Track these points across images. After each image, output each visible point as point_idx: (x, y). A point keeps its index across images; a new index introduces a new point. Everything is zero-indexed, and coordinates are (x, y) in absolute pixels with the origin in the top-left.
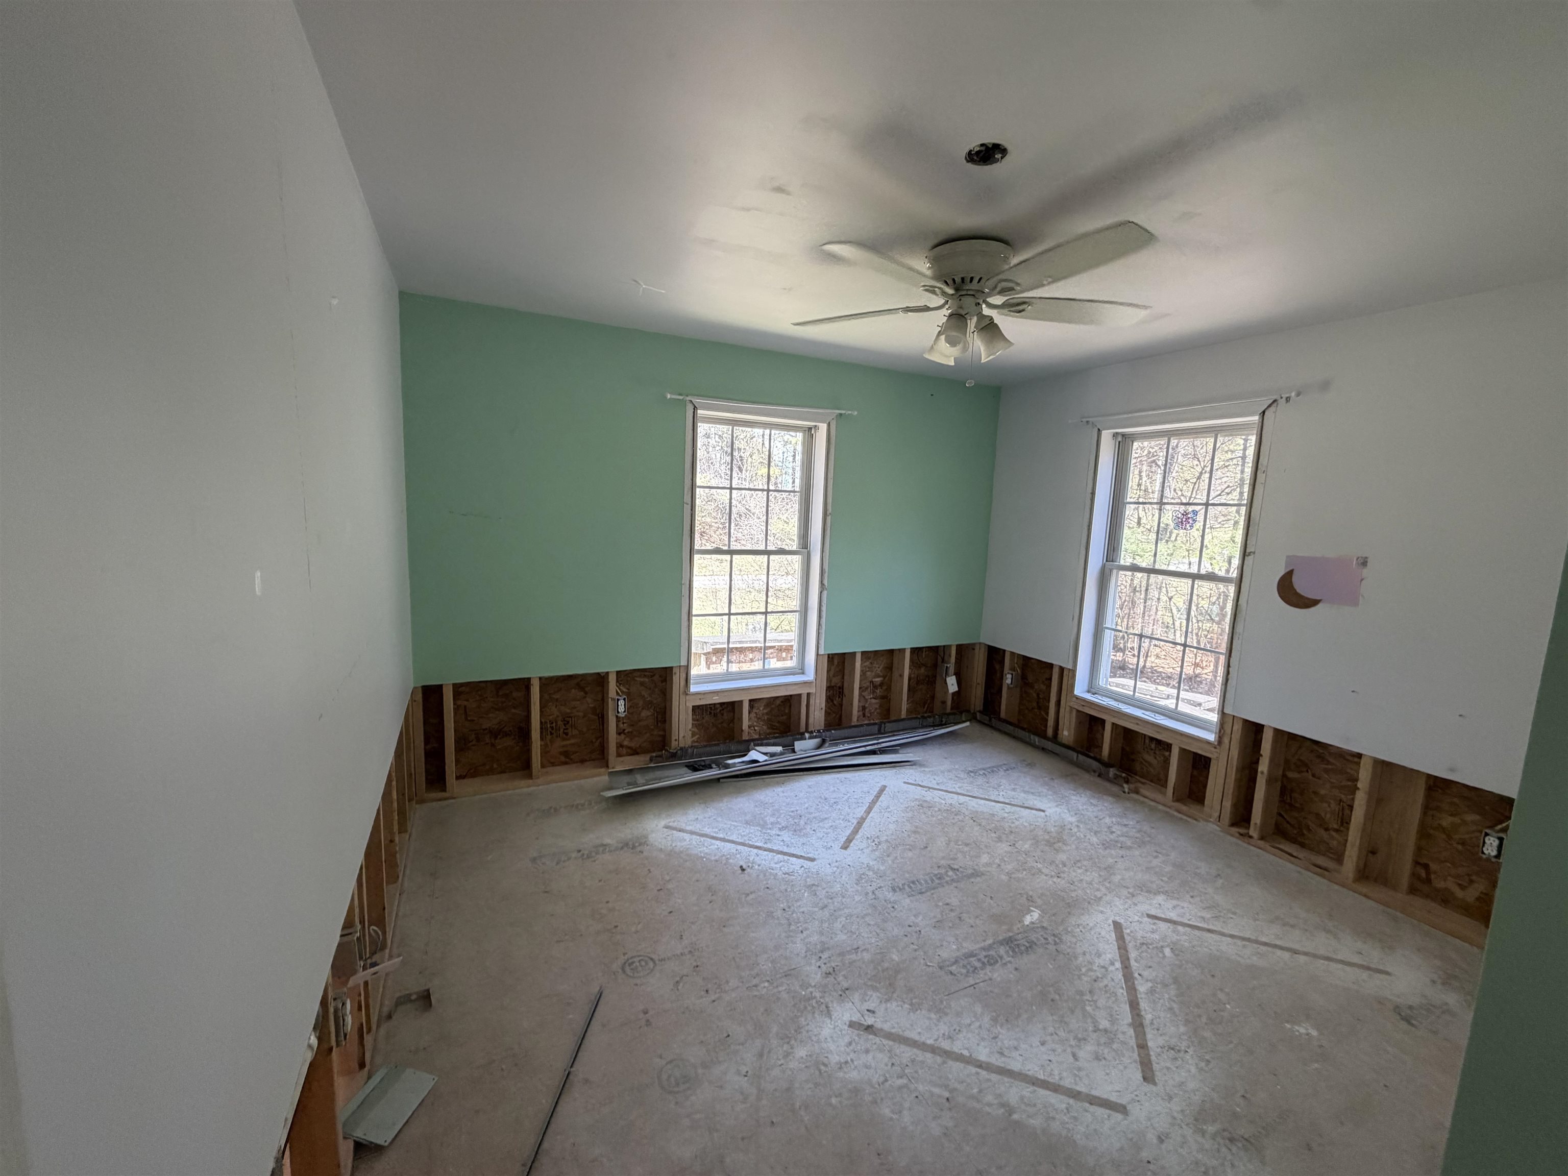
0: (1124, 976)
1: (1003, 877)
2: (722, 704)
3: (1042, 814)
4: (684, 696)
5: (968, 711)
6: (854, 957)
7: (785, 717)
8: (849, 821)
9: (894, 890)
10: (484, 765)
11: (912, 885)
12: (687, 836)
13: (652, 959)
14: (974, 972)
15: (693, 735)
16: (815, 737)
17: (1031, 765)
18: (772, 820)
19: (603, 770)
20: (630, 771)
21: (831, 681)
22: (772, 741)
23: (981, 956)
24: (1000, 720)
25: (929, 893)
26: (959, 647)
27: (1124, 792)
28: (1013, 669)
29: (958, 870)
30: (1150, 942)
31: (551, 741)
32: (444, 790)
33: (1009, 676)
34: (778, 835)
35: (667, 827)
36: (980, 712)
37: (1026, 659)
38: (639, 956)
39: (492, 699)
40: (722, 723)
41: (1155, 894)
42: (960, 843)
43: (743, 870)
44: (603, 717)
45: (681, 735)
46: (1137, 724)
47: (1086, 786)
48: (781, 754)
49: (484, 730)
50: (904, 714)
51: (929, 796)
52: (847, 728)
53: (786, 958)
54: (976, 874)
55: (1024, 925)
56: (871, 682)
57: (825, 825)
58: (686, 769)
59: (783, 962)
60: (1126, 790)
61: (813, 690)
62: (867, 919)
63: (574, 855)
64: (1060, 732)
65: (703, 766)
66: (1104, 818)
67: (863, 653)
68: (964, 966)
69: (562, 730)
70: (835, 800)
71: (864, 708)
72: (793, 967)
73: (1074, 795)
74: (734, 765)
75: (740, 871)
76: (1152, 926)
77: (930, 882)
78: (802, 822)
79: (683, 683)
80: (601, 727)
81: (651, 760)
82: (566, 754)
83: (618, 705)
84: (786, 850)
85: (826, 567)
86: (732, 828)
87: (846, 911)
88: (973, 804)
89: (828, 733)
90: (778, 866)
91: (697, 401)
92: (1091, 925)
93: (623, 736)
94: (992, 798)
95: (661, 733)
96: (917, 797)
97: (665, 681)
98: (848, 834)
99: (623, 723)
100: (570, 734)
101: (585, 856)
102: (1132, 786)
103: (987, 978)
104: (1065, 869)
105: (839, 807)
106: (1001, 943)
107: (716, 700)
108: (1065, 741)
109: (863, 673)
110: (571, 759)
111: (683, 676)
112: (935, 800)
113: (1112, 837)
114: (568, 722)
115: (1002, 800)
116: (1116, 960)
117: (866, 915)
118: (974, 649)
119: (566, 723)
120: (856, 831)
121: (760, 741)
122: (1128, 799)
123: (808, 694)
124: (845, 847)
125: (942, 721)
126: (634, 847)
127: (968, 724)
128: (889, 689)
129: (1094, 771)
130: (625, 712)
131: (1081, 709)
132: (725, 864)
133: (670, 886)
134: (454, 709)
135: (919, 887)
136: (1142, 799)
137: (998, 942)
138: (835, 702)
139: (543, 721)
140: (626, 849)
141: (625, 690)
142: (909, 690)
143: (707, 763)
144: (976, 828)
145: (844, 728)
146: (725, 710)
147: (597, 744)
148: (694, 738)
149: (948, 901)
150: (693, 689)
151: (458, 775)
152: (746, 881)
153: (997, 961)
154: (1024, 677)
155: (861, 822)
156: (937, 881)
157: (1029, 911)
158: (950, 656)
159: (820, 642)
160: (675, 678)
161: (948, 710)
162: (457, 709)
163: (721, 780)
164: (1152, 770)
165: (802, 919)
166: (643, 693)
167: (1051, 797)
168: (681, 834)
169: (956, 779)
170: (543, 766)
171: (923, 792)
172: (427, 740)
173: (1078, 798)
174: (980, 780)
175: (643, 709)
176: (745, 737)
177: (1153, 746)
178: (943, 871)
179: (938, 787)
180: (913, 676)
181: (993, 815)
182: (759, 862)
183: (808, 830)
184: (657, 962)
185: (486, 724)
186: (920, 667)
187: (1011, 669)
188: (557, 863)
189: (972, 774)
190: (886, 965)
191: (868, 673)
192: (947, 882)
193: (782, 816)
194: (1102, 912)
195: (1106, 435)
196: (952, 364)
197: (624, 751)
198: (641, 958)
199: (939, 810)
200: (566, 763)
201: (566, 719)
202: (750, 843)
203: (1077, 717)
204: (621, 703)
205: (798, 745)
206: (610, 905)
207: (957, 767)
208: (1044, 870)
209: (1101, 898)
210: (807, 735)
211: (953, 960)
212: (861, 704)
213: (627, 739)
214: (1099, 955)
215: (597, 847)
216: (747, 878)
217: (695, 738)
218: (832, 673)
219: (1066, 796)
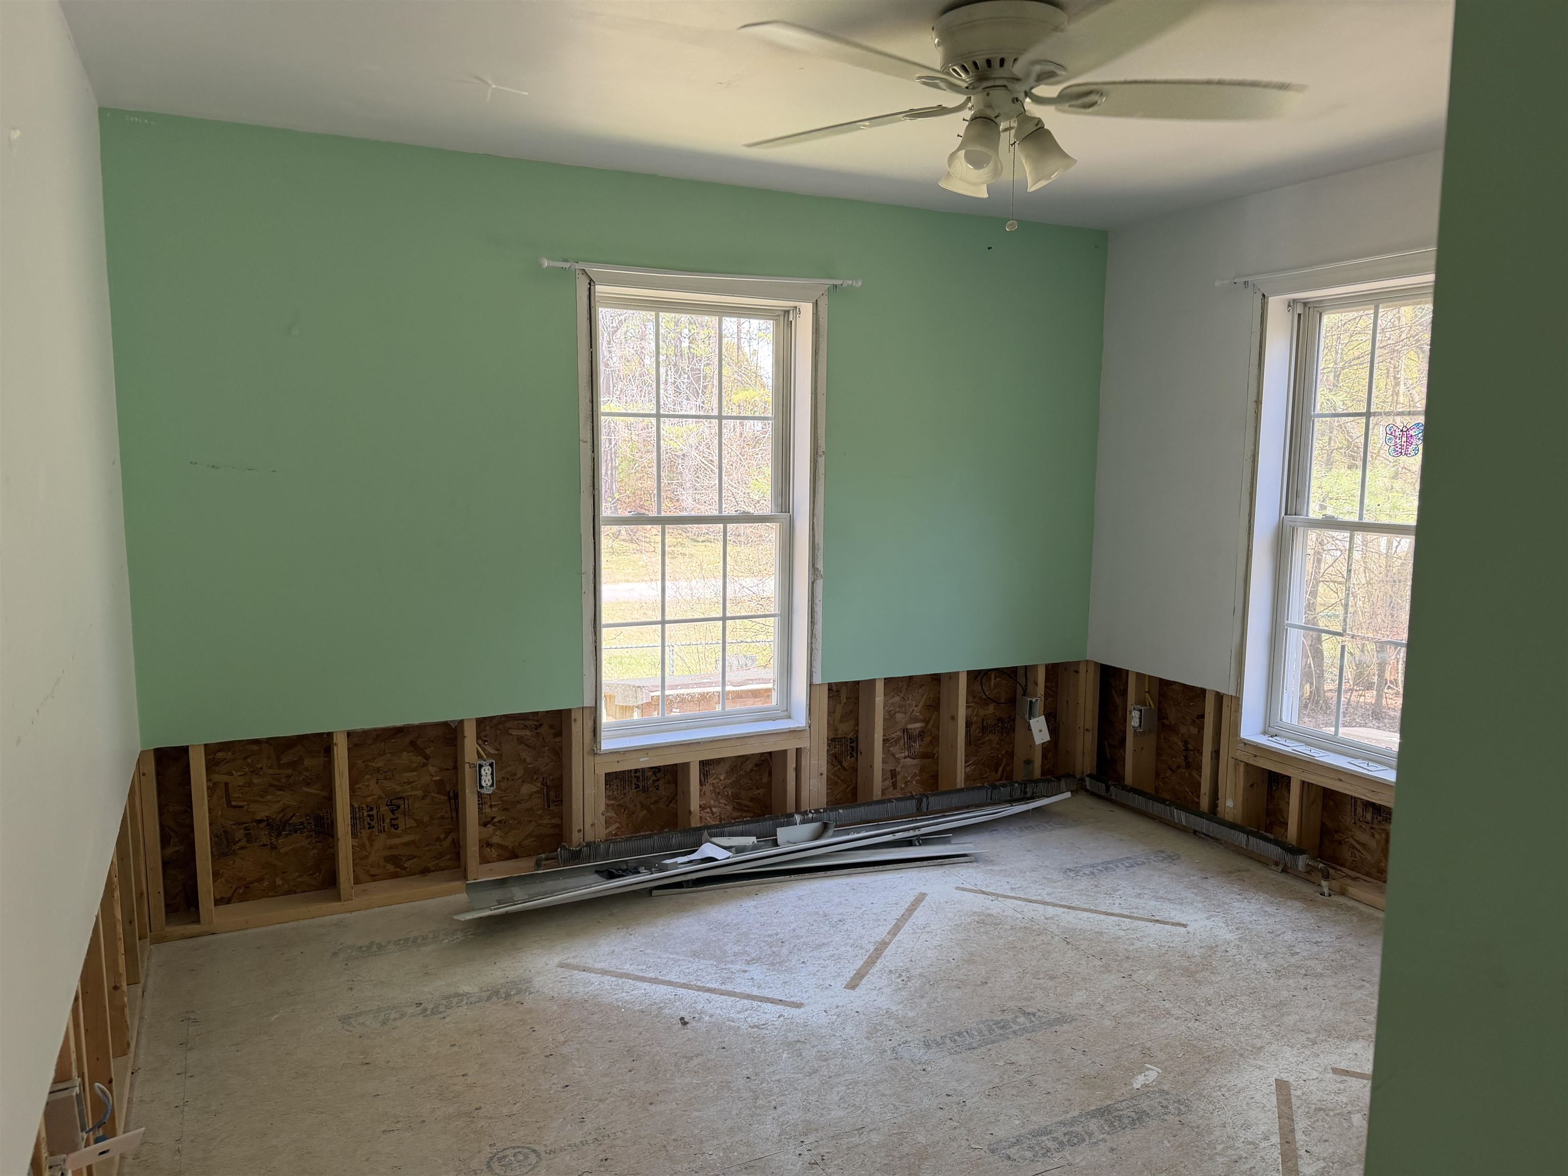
0: (1281, 1154)
1: (1107, 1022)
2: (656, 770)
3: (1182, 930)
4: (591, 758)
5: (1070, 776)
6: (856, 1140)
7: (761, 791)
8: (862, 948)
9: (927, 1045)
10: (261, 880)
11: (956, 1038)
12: (594, 978)
13: (534, 1151)
14: (1044, 1155)
15: (608, 823)
16: (812, 821)
17: (1173, 858)
18: (737, 949)
19: (458, 884)
20: (502, 883)
21: (836, 730)
22: (740, 828)
23: (1059, 1134)
24: (1125, 788)
25: (983, 1049)
26: (1053, 671)
27: (1323, 894)
28: (1141, 702)
29: (1034, 1015)
30: (1330, 1106)
31: (371, 839)
32: (197, 921)
33: (1136, 714)
34: (745, 971)
35: (562, 965)
36: (1090, 776)
37: (1164, 685)
38: (514, 1148)
39: (271, 771)
40: (656, 802)
41: (1350, 1040)
42: (1041, 976)
43: (684, 1023)
44: (456, 796)
45: (587, 827)
46: (1340, 780)
47: (1260, 886)
48: (754, 848)
49: (260, 821)
50: (960, 783)
51: (996, 907)
52: (864, 804)
53: (748, 1144)
54: (1062, 1019)
55: (1133, 1089)
56: (905, 730)
57: (823, 955)
58: (596, 877)
59: (743, 1149)
60: (1326, 890)
61: (804, 744)
62: (881, 1087)
63: (410, 1011)
64: (1220, 802)
65: (624, 871)
66: (1284, 932)
67: (888, 681)
68: (1031, 1148)
69: (388, 821)
70: (840, 917)
71: (894, 774)
72: (760, 1155)
73: (1238, 900)
74: (676, 866)
75: (680, 1025)
76: (1338, 1085)
77: (987, 1033)
78: (784, 951)
79: (588, 735)
80: (454, 814)
81: (538, 865)
82: (393, 860)
83: (480, 775)
84: (756, 992)
85: (820, 540)
86: (670, 963)
87: (848, 1077)
88: (1068, 917)
89: (833, 815)
90: (741, 1016)
91: (594, 270)
92: (1240, 1085)
93: (491, 828)
94: (1102, 908)
95: (556, 821)
96: (975, 909)
97: (559, 734)
98: (857, 967)
99: (491, 806)
100: (402, 826)
101: (429, 1012)
102: (1335, 884)
103: (1064, 1162)
104: (1209, 1008)
105: (845, 927)
106: (1093, 1115)
107: (645, 762)
108: (1229, 818)
109: (890, 717)
110: (405, 869)
111: (589, 724)
112: (1006, 913)
113: (1293, 960)
114: (398, 807)
115: (1117, 911)
116: (1273, 1133)
117: (878, 1082)
118: (1077, 672)
119: (394, 808)
120: (871, 961)
121: (718, 830)
122: (1326, 905)
123: (798, 751)
124: (852, 985)
125: (1026, 793)
126: (508, 996)
127: (1068, 795)
128: (935, 740)
129: (1277, 864)
130: (492, 785)
131: (1251, 761)
132: (657, 1016)
133: (565, 1050)
134: (208, 788)
135: (969, 1040)
136: (1351, 903)
137: (1088, 1113)
138: (845, 764)
139: (356, 805)
140: (494, 999)
141: (493, 751)
142: (969, 742)
143: (631, 865)
144: (1070, 954)
145: (860, 805)
146: (661, 782)
147: (447, 843)
148: (610, 829)
149: (1014, 1059)
150: (606, 745)
151: (218, 897)
152: (689, 1040)
153: (1084, 1140)
154: (1161, 715)
155: (881, 947)
156: (999, 1032)
157: (1142, 1070)
158: (1036, 684)
159: (814, 663)
160: (576, 728)
161: (1037, 773)
162: (212, 789)
163: (655, 893)
164: (1369, 857)
165: (777, 1090)
166: (524, 755)
167: (1200, 905)
168: (585, 975)
169: (1045, 881)
170: (357, 881)
171: (987, 901)
172: (165, 841)
173: (1244, 905)
174: (1084, 883)
175: (523, 782)
176: (695, 823)
177: (1369, 816)
178: (1009, 1016)
179: (1013, 894)
180: (974, 719)
181: (1101, 933)
182: (710, 1012)
183: (794, 962)
184: (543, 1154)
185: (262, 812)
186: (987, 704)
187: (1138, 702)
188: (384, 1023)
189: (1072, 874)
190: (906, 1149)
191: (899, 716)
192: (1015, 1032)
193: (752, 943)
194: (1260, 1068)
195: (1276, 305)
196: (985, 195)
197: (494, 853)
198: (517, 1150)
199: (1012, 928)
200: (395, 876)
201: (394, 802)
202: (699, 984)
203: (1247, 773)
204: (486, 771)
205: (783, 834)
206: (470, 1080)
207: (1047, 863)
208: (1174, 1011)
209: (1261, 1048)
210: (798, 818)
211: (1014, 1140)
212: (890, 767)
213: (498, 833)
214: (1246, 1126)
215: (448, 997)
216: (690, 1034)
217: (612, 828)
218: (838, 715)
219: (1224, 903)
